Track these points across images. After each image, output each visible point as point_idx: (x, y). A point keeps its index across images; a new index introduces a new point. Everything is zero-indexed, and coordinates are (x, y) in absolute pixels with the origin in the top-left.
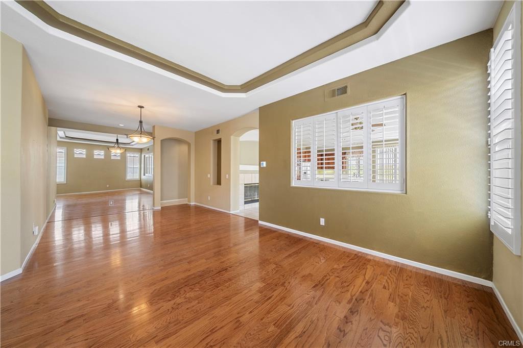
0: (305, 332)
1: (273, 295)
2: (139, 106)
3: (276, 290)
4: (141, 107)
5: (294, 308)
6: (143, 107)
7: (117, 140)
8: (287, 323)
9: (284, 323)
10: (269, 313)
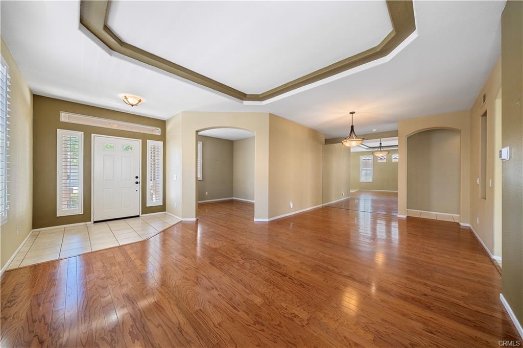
0: (181, 332)
1: (239, 311)
2: (350, 113)
3: (248, 315)
4: (352, 113)
5: (215, 328)
6: (354, 113)
7: (381, 144)
8: (197, 319)
9: (198, 317)
10: (214, 307)
